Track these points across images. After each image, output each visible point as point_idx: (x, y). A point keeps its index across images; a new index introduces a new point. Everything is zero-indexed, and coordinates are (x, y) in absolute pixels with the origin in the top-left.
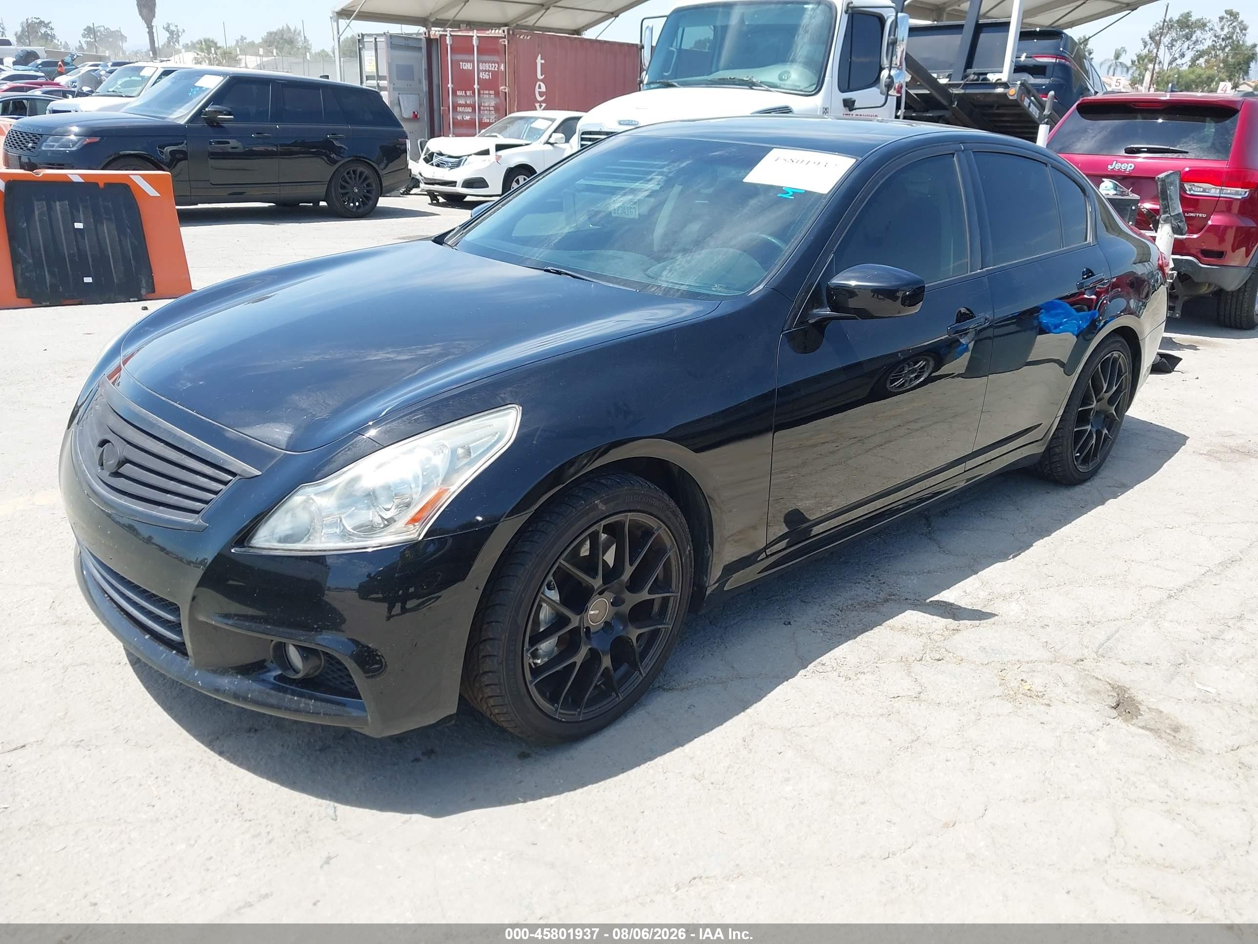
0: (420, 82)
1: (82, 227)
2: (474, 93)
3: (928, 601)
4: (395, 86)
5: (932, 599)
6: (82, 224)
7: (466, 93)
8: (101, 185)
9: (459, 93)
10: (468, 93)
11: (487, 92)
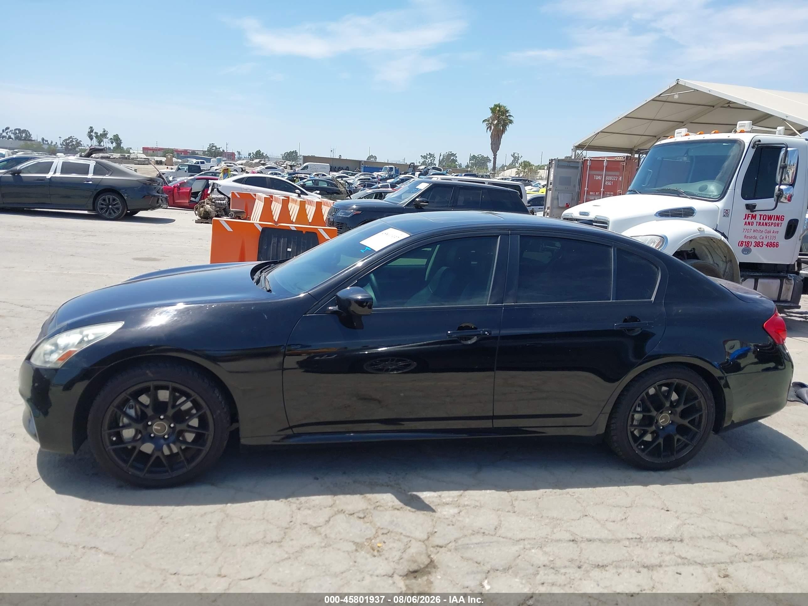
0: (575, 186)
1: (290, 251)
2: (600, 193)
3: (410, 493)
4: (557, 189)
5: (415, 493)
6: (291, 249)
7: (595, 193)
8: (304, 232)
9: (591, 193)
10: (597, 193)
11: (609, 193)
